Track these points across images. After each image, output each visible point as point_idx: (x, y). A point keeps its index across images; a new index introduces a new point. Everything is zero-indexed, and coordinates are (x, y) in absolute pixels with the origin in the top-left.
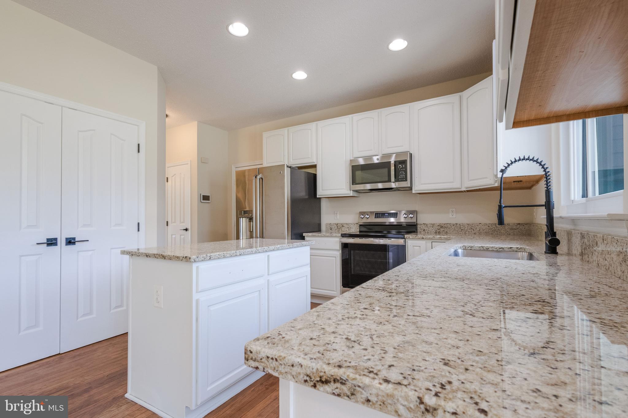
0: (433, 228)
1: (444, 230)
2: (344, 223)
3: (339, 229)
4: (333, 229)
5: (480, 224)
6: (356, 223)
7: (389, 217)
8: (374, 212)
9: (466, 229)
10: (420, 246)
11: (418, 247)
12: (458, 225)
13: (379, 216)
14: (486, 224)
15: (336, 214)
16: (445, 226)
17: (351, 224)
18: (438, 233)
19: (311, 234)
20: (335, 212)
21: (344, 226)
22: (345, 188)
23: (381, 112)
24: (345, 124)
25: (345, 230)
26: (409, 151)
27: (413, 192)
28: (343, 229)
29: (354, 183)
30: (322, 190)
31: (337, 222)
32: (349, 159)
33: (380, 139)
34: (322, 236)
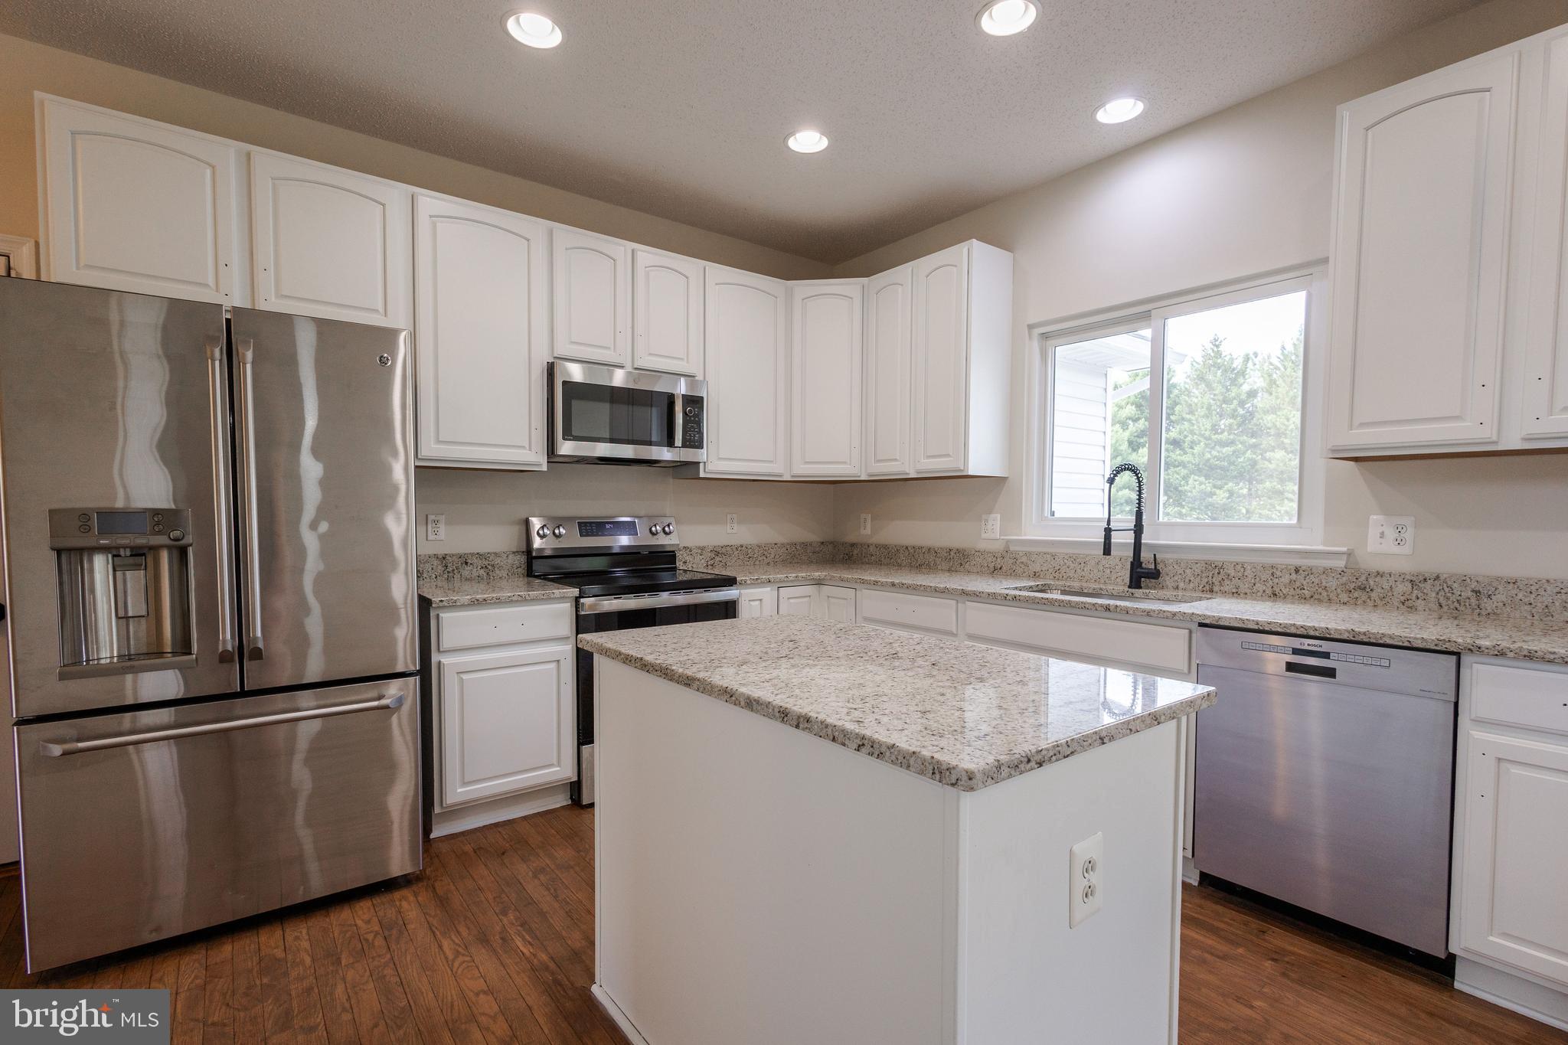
0: (701, 557)
1: (721, 559)
2: (472, 554)
4: (425, 575)
5: (776, 544)
6: (514, 553)
7: (619, 533)
8: (575, 518)
9: (755, 556)
10: (761, 600)
11: (758, 603)
12: (744, 548)
13: (592, 529)
14: (783, 545)
15: (436, 522)
16: (724, 550)
17: (496, 554)
18: (710, 567)
19: (466, 599)
20: (431, 517)
21: (469, 561)
22: (527, 446)
23: (633, 251)
24: (526, 242)
25: (475, 574)
26: (700, 377)
27: (702, 475)
28: (466, 572)
29: (568, 435)
30: (438, 442)
31: (441, 552)
32: (543, 358)
33: (630, 325)
34: (512, 601)
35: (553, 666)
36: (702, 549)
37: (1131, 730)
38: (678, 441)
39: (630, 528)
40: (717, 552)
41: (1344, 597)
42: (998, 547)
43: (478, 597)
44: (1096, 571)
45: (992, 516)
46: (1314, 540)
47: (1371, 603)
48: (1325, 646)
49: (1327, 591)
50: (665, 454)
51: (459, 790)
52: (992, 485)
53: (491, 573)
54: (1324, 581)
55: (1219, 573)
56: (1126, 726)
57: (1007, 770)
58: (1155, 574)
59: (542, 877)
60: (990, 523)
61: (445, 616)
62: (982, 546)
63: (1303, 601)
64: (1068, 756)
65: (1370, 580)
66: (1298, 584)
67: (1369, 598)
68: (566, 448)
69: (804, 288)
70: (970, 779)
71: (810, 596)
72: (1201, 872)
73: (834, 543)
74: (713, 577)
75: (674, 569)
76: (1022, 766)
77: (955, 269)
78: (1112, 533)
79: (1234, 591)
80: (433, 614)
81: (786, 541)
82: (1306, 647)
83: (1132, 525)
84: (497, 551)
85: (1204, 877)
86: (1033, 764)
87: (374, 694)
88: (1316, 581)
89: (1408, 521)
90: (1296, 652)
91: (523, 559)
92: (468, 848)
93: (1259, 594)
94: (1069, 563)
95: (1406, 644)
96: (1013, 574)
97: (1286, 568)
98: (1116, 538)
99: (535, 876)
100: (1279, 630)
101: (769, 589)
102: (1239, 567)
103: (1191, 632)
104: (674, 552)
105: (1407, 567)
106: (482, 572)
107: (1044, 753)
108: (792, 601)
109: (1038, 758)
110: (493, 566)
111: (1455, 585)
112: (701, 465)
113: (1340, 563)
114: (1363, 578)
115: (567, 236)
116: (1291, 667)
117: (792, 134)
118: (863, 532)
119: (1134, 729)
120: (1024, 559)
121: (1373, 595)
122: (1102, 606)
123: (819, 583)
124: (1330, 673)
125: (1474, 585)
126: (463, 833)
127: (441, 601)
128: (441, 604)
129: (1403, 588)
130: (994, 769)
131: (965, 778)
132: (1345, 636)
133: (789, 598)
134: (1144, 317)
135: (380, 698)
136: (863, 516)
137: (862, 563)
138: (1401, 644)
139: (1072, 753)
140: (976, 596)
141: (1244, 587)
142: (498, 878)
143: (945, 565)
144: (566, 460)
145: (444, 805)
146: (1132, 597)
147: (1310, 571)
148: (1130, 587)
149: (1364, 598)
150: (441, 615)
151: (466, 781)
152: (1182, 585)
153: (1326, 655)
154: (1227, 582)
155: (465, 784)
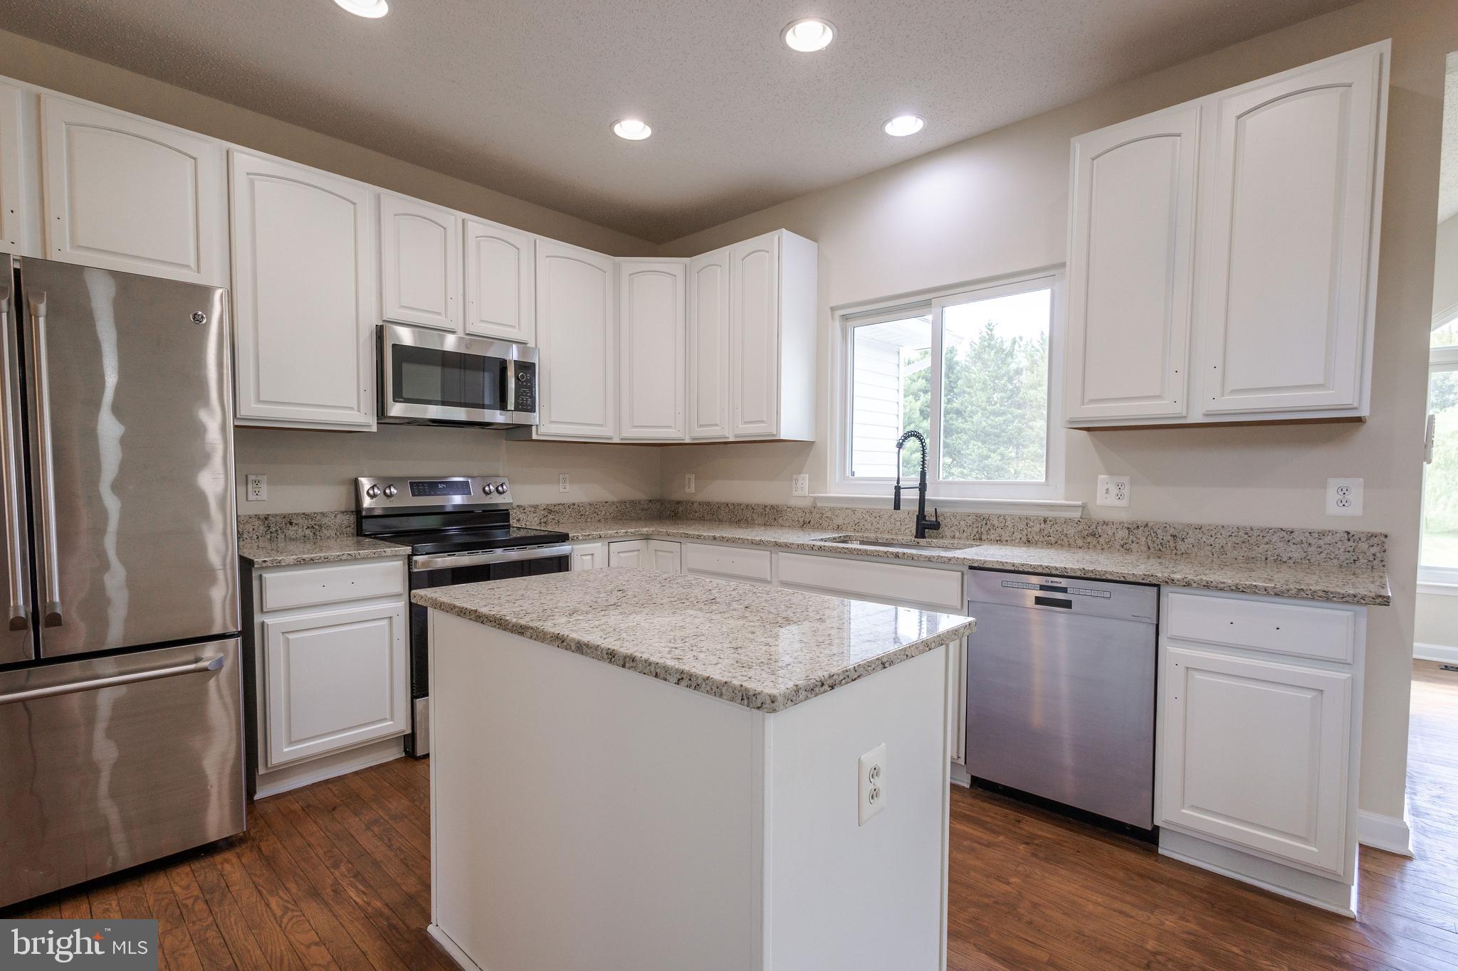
0: (535, 515)
1: (553, 517)
2: (297, 515)
3: (274, 535)
4: (245, 536)
5: (606, 502)
6: (343, 512)
7: (451, 493)
8: (407, 478)
9: (587, 513)
10: (592, 555)
11: (589, 557)
12: (576, 506)
13: (424, 489)
14: (613, 503)
15: (257, 482)
16: (556, 508)
17: (323, 514)
18: (543, 524)
19: (291, 559)
20: (251, 478)
21: (294, 521)
22: (356, 408)
23: (463, 220)
24: (352, 206)
25: (300, 533)
26: (531, 344)
27: (534, 437)
28: (291, 531)
29: (398, 397)
30: (259, 401)
31: (263, 511)
32: (371, 320)
33: (461, 292)
34: (341, 560)
35: (385, 622)
36: (536, 507)
37: (907, 656)
38: (511, 405)
39: (463, 488)
40: (550, 510)
41: (1080, 542)
42: (806, 503)
43: (304, 556)
44: (889, 523)
45: (802, 475)
46: (1057, 496)
47: (1099, 547)
48: (1063, 583)
49: (1067, 538)
50: (498, 417)
51: (285, 750)
52: (802, 448)
53: (317, 533)
54: (1065, 529)
55: (986, 524)
56: (903, 653)
57: (804, 693)
58: (936, 526)
59: (376, 829)
60: (800, 482)
61: (269, 577)
62: (793, 503)
63: (1050, 546)
64: (855, 679)
65: (1098, 528)
66: (1046, 532)
67: (1098, 542)
68: (397, 409)
69: (631, 265)
70: (773, 702)
71: (639, 550)
72: (972, 776)
73: (661, 501)
74: (546, 533)
75: (508, 527)
76: (817, 690)
77: (767, 254)
78: (901, 490)
79: (998, 538)
80: (255, 574)
81: (615, 499)
82: (1050, 584)
83: (917, 484)
84: (324, 511)
85: (975, 780)
86: (826, 687)
87: (191, 657)
88: (1060, 529)
89: (1125, 480)
90: (1042, 588)
91: (352, 518)
92: (296, 807)
93: (1017, 541)
94: (867, 517)
95: (1122, 579)
96: (819, 527)
97: (1037, 519)
98: (905, 495)
99: (368, 828)
100: (1030, 570)
101: (600, 544)
102: (1001, 519)
103: (963, 574)
104: (507, 510)
105: (1124, 516)
106: (308, 532)
107: (835, 677)
108: (622, 555)
109: (830, 682)
110: (320, 526)
111: (1159, 531)
112: (534, 428)
113: (1076, 515)
114: (1094, 526)
115: (394, 201)
116: (1039, 601)
117: (618, 121)
118: (687, 490)
119: (910, 656)
120: (829, 514)
121: (1101, 540)
122: (892, 553)
123: (647, 538)
124: (1067, 604)
125: (1172, 531)
126: (290, 793)
127: (265, 561)
128: (264, 565)
129: (1122, 534)
130: (793, 692)
131: (768, 701)
132: (1078, 574)
133: (619, 553)
134: (927, 304)
135: (197, 660)
136: (687, 476)
137: (687, 519)
138: (1118, 579)
139: (859, 676)
140: (786, 547)
141: (1006, 536)
142: (328, 834)
143: (760, 521)
144: (397, 421)
145: (269, 766)
146: (917, 546)
147: (1055, 521)
148: (916, 537)
149: (1095, 543)
150: (264, 575)
151: (293, 740)
152: (957, 534)
153: (1064, 590)
154: (992, 531)
155: (291, 743)
